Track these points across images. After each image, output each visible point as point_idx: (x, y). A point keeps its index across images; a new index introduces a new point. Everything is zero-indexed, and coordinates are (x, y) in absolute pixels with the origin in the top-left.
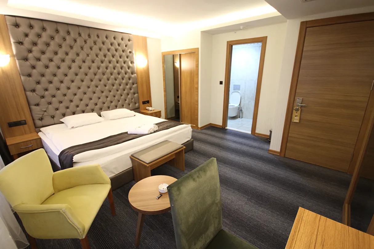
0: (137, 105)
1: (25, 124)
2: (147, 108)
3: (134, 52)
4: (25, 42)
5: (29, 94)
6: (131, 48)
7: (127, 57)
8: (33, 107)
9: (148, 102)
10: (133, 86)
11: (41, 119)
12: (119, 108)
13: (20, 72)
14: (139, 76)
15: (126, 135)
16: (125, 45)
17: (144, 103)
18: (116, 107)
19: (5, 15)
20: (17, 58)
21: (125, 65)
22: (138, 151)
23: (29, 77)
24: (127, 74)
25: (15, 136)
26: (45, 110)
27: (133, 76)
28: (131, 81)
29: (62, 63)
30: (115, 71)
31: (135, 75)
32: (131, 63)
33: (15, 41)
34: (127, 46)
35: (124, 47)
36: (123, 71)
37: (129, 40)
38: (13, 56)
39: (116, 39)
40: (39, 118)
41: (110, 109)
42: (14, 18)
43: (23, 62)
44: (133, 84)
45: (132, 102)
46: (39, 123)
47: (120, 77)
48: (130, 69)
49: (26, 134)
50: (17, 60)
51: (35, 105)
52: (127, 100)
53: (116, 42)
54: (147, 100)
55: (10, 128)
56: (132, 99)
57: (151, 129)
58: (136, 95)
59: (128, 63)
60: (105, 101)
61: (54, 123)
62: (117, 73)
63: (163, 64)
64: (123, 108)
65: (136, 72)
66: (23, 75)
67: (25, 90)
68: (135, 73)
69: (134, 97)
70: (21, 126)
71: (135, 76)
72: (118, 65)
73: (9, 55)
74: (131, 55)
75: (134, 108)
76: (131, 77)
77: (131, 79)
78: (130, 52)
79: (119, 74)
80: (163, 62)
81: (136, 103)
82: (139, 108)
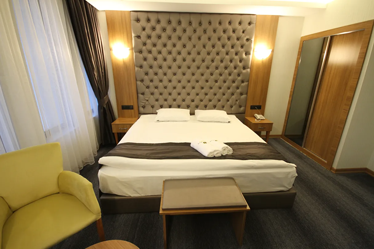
0: (242, 109)
1: (133, 109)
2: (256, 115)
3: (253, 40)
4: (141, 36)
5: (139, 83)
6: (251, 34)
7: (242, 47)
8: (140, 96)
9: (259, 108)
10: (242, 84)
11: (144, 107)
12: (217, 109)
13: (135, 64)
14: (254, 71)
15: (187, 147)
16: (242, 31)
17: (253, 108)
18: (214, 107)
19: (130, 11)
20: (134, 51)
21: (236, 57)
22: (177, 178)
23: (141, 68)
24: (238, 68)
25: (125, 117)
26: (147, 99)
27: (244, 71)
28: (239, 78)
29: (169, 55)
30: (222, 65)
31: (249, 70)
32: (246, 54)
33: (135, 35)
34: (245, 32)
35: (241, 33)
36: (232, 65)
37: (250, 24)
38: (132, 49)
39: (232, 24)
40: (142, 106)
41: (207, 108)
42: (136, 13)
43: (138, 54)
44: (243, 82)
45: (235, 104)
46: (141, 109)
47: (227, 71)
48: (243, 62)
49: (132, 117)
50: (134, 53)
51: (142, 94)
52: (230, 101)
53: (230, 28)
54: (258, 104)
55: (123, 110)
56: (237, 101)
57: (215, 151)
58: (243, 96)
59: (242, 55)
60: (202, 98)
61: (151, 113)
62: (224, 67)
63: (298, 55)
64: (223, 110)
65: (250, 66)
66: (137, 67)
67: (136, 80)
68: (248, 68)
69: (239, 99)
70: (130, 110)
71: (247, 71)
72: (227, 57)
73: (129, 48)
74: (247, 43)
75: (237, 112)
76: (242, 73)
77: (241, 75)
78: (248, 40)
79: (226, 68)
80: (299, 52)
81: (240, 107)
82: (244, 113)
